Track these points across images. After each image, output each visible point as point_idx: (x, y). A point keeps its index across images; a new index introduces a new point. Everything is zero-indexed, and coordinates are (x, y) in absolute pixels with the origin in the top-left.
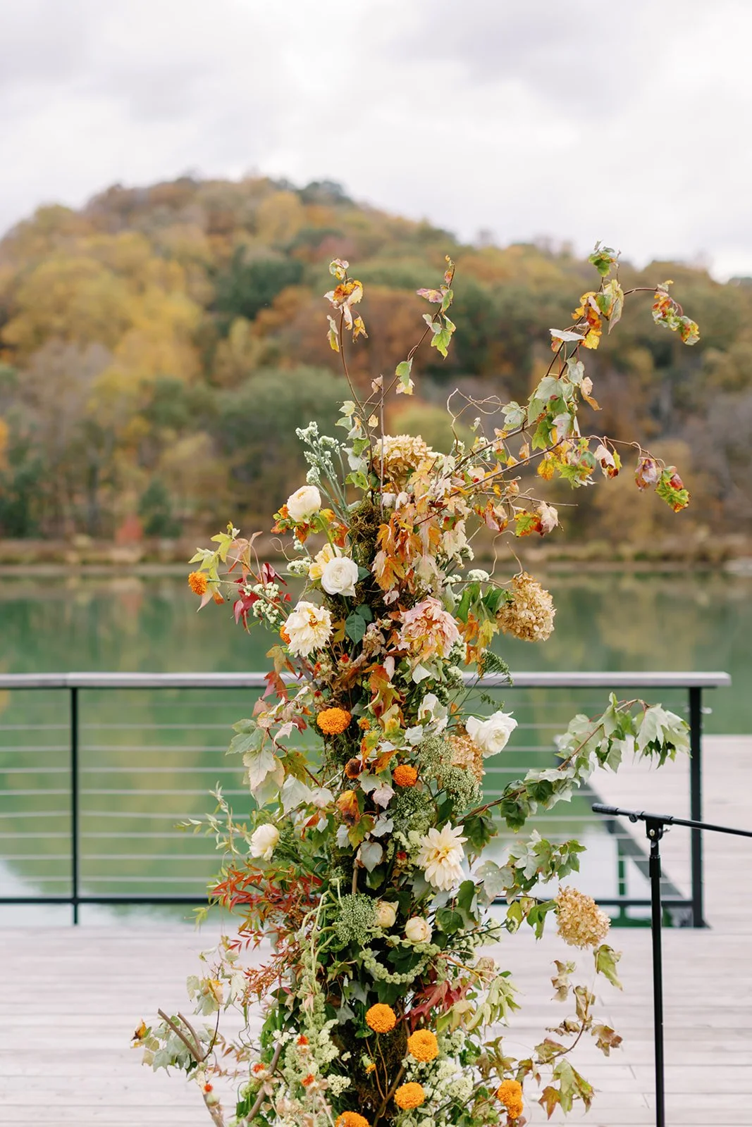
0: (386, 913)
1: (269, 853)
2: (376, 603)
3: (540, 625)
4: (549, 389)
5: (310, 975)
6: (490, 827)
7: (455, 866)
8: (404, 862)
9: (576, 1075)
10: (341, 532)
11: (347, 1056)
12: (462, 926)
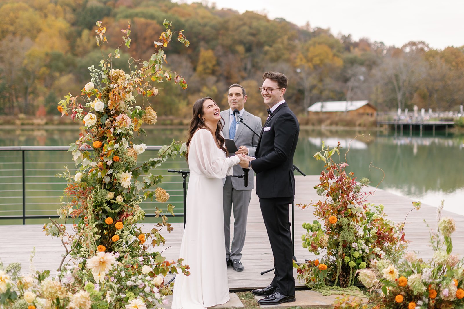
0: (111, 195)
1: (80, 180)
2: (109, 114)
3: (153, 120)
4: (154, 58)
5: (90, 210)
6: (139, 173)
7: (129, 182)
8: (116, 181)
9: (160, 236)
10: (100, 95)
11: (100, 231)
12: (131, 198)
